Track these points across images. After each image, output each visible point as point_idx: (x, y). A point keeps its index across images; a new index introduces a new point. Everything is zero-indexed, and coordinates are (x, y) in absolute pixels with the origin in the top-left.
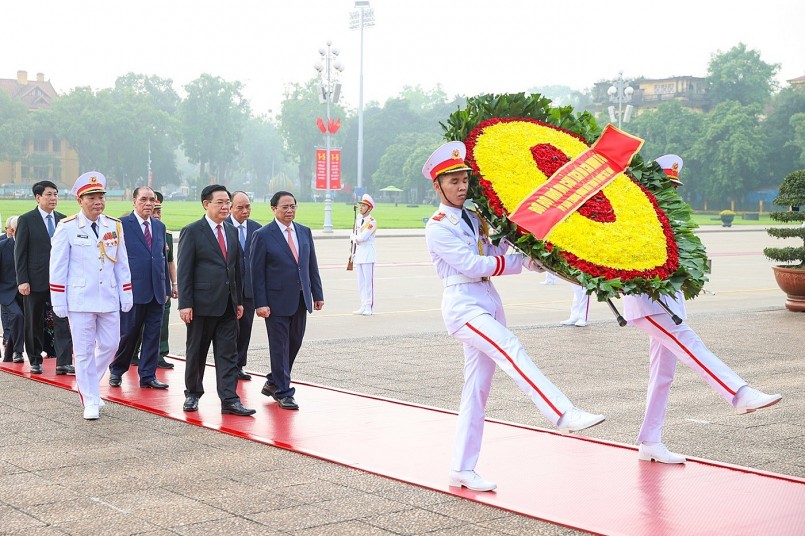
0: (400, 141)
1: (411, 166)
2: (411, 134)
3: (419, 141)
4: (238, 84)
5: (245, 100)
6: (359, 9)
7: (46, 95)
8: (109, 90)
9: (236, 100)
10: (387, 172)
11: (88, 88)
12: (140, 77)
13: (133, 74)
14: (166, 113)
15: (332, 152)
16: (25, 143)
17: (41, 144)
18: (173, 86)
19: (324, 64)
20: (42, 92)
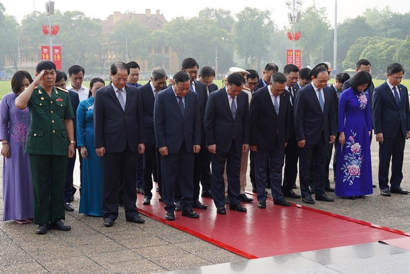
0: (359, 42)
2: (366, 38)
3: (369, 41)
4: (268, 12)
5: (272, 21)
7: (161, 22)
8: (195, 18)
9: (266, 21)
11: (183, 18)
12: (213, 10)
13: (208, 8)
14: (225, 30)
15: (296, 51)
16: (149, 49)
17: (158, 50)
18: (231, 15)
20: (159, 20)
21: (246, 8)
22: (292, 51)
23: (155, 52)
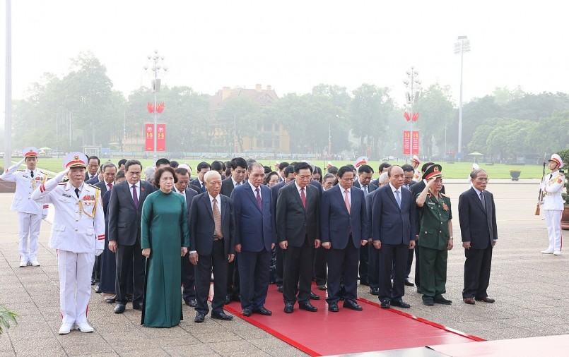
0: (486, 123)
1: (492, 139)
2: (494, 119)
3: (499, 123)
4: (387, 89)
5: (391, 99)
6: (460, 41)
7: (271, 98)
8: (308, 94)
9: (385, 99)
10: (477, 143)
11: (295, 94)
12: (327, 86)
13: (322, 84)
14: (340, 108)
15: (414, 132)
16: (259, 126)
17: (268, 127)
18: (347, 91)
19: (410, 80)
20: (269, 96)
21: (363, 85)
22: (409, 132)
23: (265, 130)
